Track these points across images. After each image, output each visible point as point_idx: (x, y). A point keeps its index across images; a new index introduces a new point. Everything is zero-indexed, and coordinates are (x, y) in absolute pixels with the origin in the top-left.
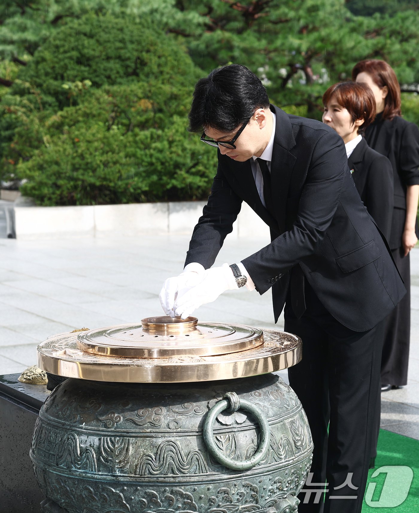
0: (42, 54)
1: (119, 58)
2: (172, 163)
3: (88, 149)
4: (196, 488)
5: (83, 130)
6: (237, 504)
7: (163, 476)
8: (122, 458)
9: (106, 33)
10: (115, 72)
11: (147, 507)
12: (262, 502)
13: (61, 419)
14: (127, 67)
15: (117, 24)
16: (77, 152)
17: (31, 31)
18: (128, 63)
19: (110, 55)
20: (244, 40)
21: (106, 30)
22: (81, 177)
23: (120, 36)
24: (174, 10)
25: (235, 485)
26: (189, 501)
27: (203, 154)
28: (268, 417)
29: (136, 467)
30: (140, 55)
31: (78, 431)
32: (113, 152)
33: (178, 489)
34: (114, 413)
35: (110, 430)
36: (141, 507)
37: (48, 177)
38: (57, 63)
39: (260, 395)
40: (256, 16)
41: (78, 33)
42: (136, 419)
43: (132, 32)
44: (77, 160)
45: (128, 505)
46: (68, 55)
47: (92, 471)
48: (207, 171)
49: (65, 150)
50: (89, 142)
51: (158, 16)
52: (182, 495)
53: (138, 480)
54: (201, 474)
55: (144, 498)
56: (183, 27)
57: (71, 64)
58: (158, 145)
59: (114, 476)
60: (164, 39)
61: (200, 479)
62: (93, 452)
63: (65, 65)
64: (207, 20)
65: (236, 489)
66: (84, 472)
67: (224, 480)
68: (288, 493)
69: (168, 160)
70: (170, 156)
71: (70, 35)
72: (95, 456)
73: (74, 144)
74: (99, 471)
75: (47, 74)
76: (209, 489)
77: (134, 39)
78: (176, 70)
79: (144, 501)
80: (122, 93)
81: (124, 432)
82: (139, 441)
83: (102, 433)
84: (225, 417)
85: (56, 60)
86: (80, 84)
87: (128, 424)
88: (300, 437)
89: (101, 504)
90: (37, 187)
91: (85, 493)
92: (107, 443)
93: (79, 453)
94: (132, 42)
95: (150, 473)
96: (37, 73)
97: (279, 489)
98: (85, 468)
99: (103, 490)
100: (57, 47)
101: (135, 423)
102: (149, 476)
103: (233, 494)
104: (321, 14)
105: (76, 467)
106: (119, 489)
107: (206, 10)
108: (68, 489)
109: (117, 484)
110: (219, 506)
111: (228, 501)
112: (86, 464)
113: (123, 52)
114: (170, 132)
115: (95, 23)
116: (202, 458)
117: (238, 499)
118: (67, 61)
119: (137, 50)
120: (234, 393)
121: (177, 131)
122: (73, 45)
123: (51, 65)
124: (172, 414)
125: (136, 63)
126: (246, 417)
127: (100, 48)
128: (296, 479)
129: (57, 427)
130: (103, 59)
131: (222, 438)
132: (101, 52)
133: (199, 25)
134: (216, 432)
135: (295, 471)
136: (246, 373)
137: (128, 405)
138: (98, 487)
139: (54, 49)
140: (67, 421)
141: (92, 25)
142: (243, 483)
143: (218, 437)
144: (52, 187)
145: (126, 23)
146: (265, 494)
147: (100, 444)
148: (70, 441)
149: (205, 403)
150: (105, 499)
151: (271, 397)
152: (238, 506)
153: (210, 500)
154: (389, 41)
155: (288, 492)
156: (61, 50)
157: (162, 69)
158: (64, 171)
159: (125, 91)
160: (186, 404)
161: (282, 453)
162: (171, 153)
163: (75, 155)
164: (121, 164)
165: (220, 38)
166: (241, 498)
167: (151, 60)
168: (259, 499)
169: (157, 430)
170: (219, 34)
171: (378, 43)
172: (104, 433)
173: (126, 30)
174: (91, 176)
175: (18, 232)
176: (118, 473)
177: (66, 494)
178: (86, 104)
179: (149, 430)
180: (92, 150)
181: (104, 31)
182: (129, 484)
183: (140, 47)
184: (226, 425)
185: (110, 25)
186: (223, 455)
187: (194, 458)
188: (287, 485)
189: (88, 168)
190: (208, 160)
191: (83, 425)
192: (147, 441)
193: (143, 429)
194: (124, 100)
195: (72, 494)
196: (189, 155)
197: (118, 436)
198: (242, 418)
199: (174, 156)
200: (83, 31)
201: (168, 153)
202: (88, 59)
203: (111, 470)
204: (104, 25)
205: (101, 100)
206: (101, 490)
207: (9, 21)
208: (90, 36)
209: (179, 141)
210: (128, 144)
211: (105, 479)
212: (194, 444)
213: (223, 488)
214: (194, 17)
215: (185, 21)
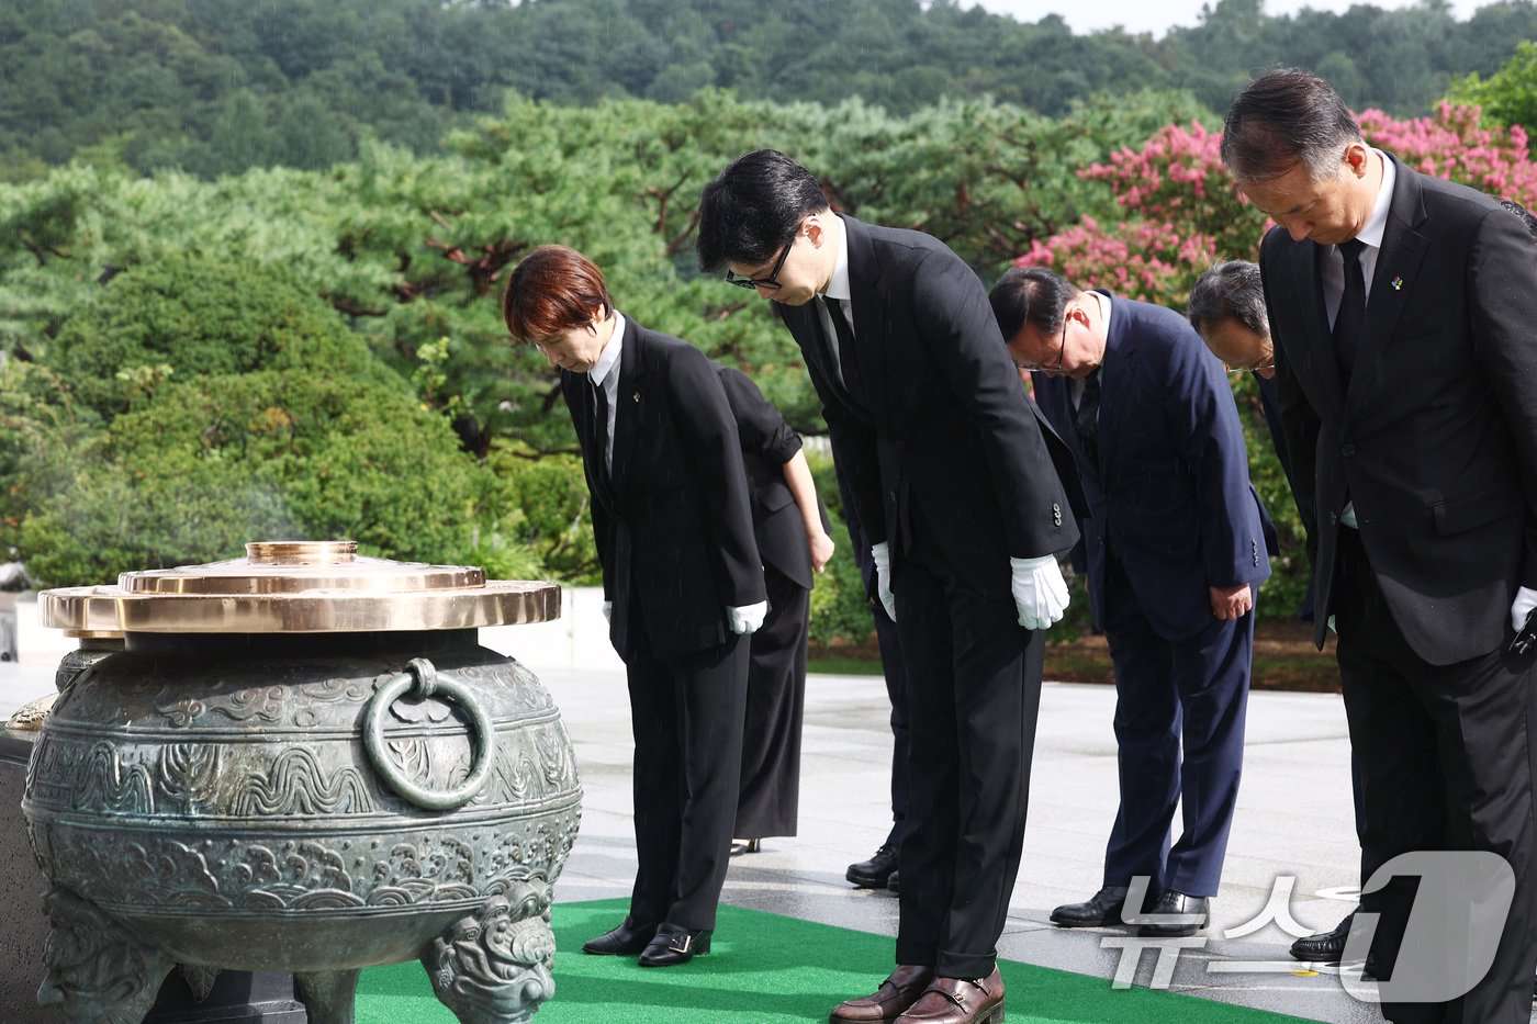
0: (75, 329)
1: (227, 336)
2: (325, 519)
3: (162, 491)
4: (349, 842)
5: (152, 457)
6: (431, 880)
7: (283, 816)
8: (202, 783)
9: (202, 289)
10: (217, 363)
11: (252, 882)
12: (480, 883)
13: (84, 719)
14: (242, 353)
15: (223, 272)
16: (138, 495)
17: (56, 293)
18: (243, 346)
19: (208, 330)
20: (471, 318)
21: (202, 283)
22: (146, 543)
23: (230, 296)
24: (336, 259)
25: (427, 840)
26: (336, 869)
27: (387, 504)
28: (493, 716)
29: (231, 802)
30: (267, 332)
31: (118, 737)
32: (211, 496)
33: (313, 842)
34: (188, 699)
35: (180, 730)
36: (240, 882)
37: (84, 543)
38: (105, 345)
39: (477, 675)
40: (495, 276)
41: (147, 289)
42: (232, 708)
43: (253, 288)
44: (142, 511)
45: (213, 878)
46: (128, 329)
47: (144, 811)
48: (395, 536)
49: (117, 492)
50: (164, 477)
51: (304, 270)
52: (320, 856)
53: (234, 824)
54: (360, 814)
55: (245, 862)
56: (352, 292)
57: (133, 347)
58: (300, 485)
59: (187, 819)
60: (315, 304)
61: (357, 823)
62: (147, 774)
63: (121, 348)
64: (399, 279)
65: (429, 849)
66: (127, 817)
67: (404, 827)
68: (532, 872)
69: (319, 513)
70: (322, 506)
71: (132, 292)
72: (149, 783)
73: (134, 483)
74: (157, 811)
75: (85, 366)
76: (374, 846)
77: (256, 301)
78: (337, 363)
79: (245, 870)
80: (230, 389)
81: (208, 733)
82: (237, 750)
83: (165, 737)
84: (407, 706)
85: (102, 338)
86: (148, 371)
87: (216, 718)
88: (556, 762)
89: (161, 880)
90: (60, 563)
91: (129, 859)
92: (175, 756)
93: (118, 778)
94: (252, 307)
95: (259, 811)
96: (65, 364)
97: (514, 858)
98: (130, 808)
99: (165, 848)
100: (106, 315)
101: (228, 714)
102: (257, 816)
103: (423, 859)
104: (620, 271)
105: (111, 808)
106: (197, 844)
107: (397, 261)
108: (96, 854)
109: (191, 835)
110: (394, 882)
111: (412, 873)
112: (131, 798)
113: (233, 324)
114: (320, 461)
115: (181, 270)
116: (360, 781)
117: (432, 870)
118: (124, 341)
119: (261, 323)
120: (427, 661)
121: (336, 460)
122: (136, 311)
123: (94, 349)
124: (302, 698)
125: (258, 347)
126: (448, 709)
127: (190, 317)
128: (548, 845)
129: (78, 736)
130: (196, 339)
131: (400, 746)
132: (191, 324)
133: (382, 288)
134: (390, 734)
135: (545, 827)
136: (449, 623)
137: (216, 683)
138: (154, 844)
139: (99, 319)
140: (97, 721)
141: (175, 275)
142: (443, 837)
143: (394, 745)
144: (90, 563)
145: (240, 271)
146: (487, 865)
147: (160, 758)
148: (101, 757)
149: (366, 681)
150: (168, 867)
151: (499, 681)
152: (432, 884)
153: (377, 869)
154: (750, 326)
155: (531, 867)
156: (114, 320)
157: (309, 359)
158: (115, 532)
159: (235, 385)
160: (331, 682)
161: (520, 787)
162: (325, 500)
163: (136, 501)
164: (226, 521)
165: (423, 314)
166: (437, 869)
167: (288, 341)
168: (475, 874)
169: (274, 728)
170: (421, 305)
171: (729, 329)
172: (169, 737)
173: (240, 284)
174: (166, 543)
175: (21, 648)
176: (194, 813)
177: (91, 866)
178: (160, 409)
179: (257, 729)
180: (169, 492)
181: (197, 285)
182: (217, 835)
183: (267, 317)
184: (410, 722)
185: (210, 275)
186: (404, 777)
187: (346, 783)
188: (530, 853)
189: (162, 527)
190: (396, 514)
191: (128, 726)
192: (254, 749)
193: (245, 726)
194: (233, 402)
195: (104, 865)
196: (359, 505)
197: (195, 741)
198: (440, 710)
199: (329, 505)
200: (159, 285)
201: (318, 500)
202: (166, 339)
203: (182, 806)
204: (198, 274)
205: (189, 401)
206: (160, 849)
207: (13, 275)
208: (171, 294)
209: (341, 478)
210: (240, 483)
211: (169, 827)
212: (346, 755)
213: (403, 845)
214: (374, 272)
215: (356, 280)
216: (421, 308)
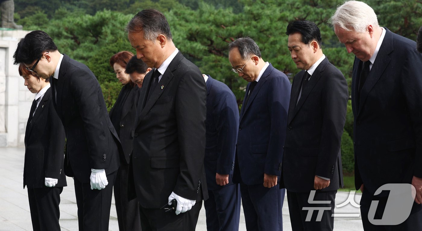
215: (191, 48)
216: (213, 58)
